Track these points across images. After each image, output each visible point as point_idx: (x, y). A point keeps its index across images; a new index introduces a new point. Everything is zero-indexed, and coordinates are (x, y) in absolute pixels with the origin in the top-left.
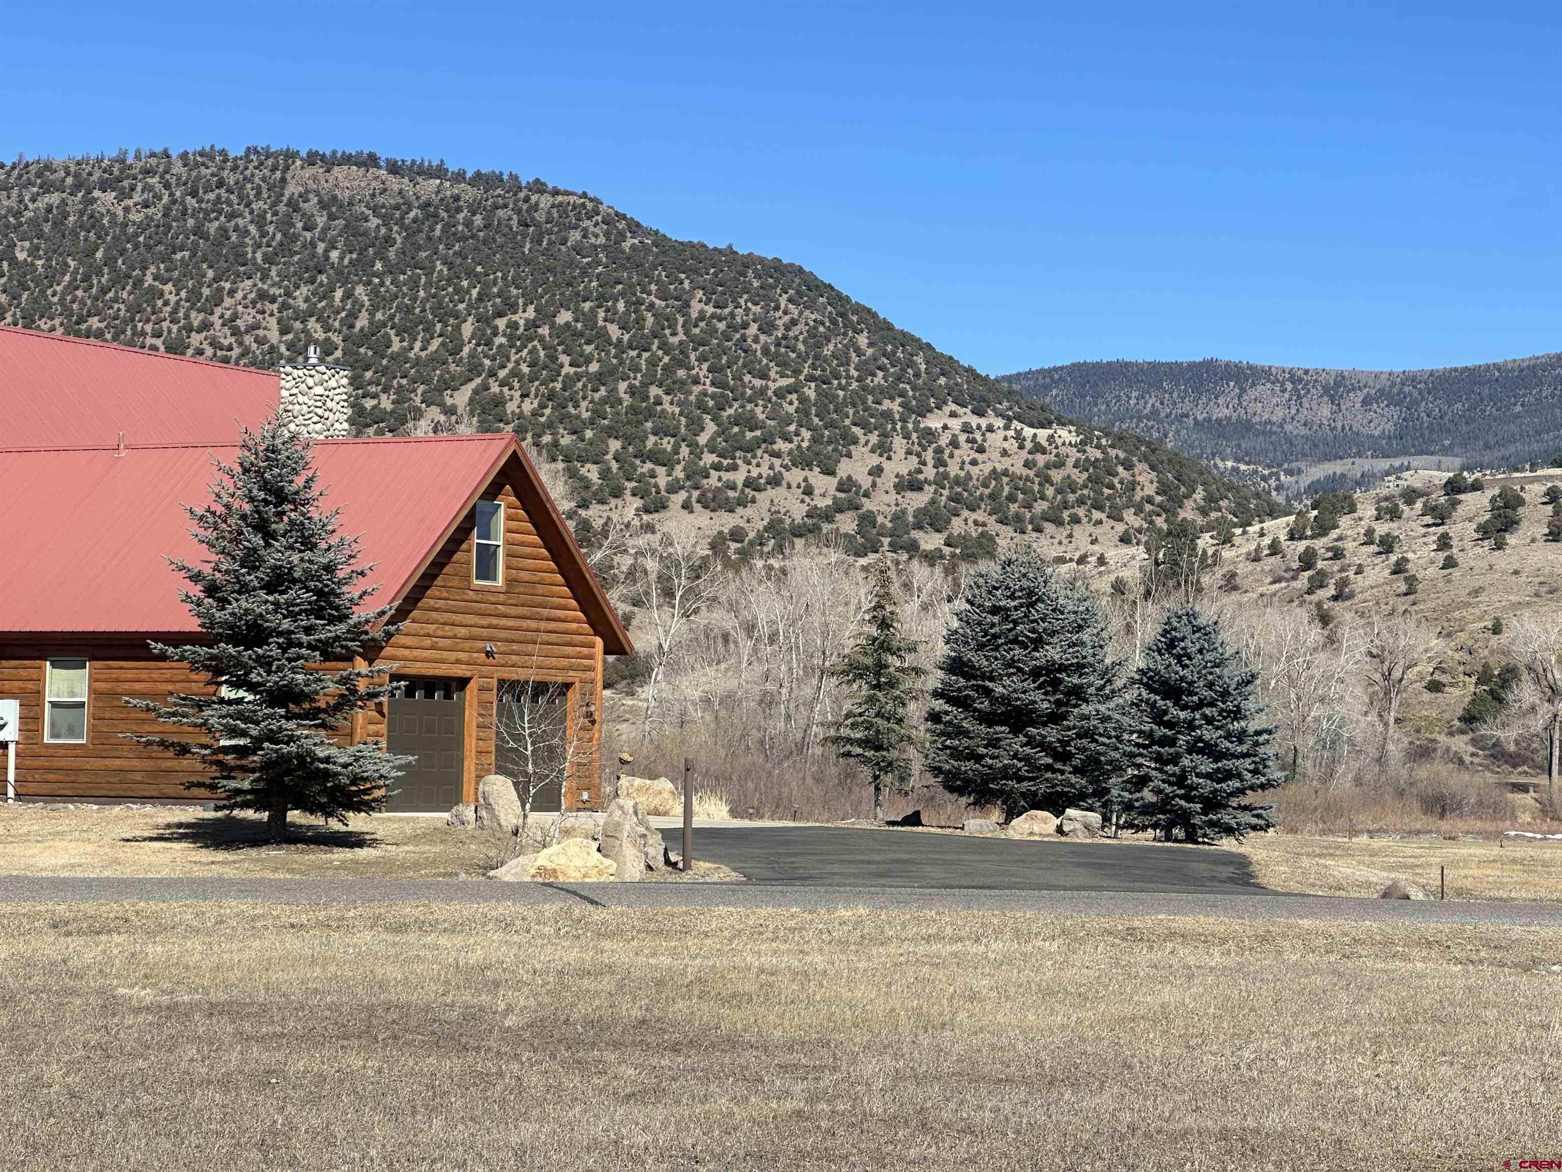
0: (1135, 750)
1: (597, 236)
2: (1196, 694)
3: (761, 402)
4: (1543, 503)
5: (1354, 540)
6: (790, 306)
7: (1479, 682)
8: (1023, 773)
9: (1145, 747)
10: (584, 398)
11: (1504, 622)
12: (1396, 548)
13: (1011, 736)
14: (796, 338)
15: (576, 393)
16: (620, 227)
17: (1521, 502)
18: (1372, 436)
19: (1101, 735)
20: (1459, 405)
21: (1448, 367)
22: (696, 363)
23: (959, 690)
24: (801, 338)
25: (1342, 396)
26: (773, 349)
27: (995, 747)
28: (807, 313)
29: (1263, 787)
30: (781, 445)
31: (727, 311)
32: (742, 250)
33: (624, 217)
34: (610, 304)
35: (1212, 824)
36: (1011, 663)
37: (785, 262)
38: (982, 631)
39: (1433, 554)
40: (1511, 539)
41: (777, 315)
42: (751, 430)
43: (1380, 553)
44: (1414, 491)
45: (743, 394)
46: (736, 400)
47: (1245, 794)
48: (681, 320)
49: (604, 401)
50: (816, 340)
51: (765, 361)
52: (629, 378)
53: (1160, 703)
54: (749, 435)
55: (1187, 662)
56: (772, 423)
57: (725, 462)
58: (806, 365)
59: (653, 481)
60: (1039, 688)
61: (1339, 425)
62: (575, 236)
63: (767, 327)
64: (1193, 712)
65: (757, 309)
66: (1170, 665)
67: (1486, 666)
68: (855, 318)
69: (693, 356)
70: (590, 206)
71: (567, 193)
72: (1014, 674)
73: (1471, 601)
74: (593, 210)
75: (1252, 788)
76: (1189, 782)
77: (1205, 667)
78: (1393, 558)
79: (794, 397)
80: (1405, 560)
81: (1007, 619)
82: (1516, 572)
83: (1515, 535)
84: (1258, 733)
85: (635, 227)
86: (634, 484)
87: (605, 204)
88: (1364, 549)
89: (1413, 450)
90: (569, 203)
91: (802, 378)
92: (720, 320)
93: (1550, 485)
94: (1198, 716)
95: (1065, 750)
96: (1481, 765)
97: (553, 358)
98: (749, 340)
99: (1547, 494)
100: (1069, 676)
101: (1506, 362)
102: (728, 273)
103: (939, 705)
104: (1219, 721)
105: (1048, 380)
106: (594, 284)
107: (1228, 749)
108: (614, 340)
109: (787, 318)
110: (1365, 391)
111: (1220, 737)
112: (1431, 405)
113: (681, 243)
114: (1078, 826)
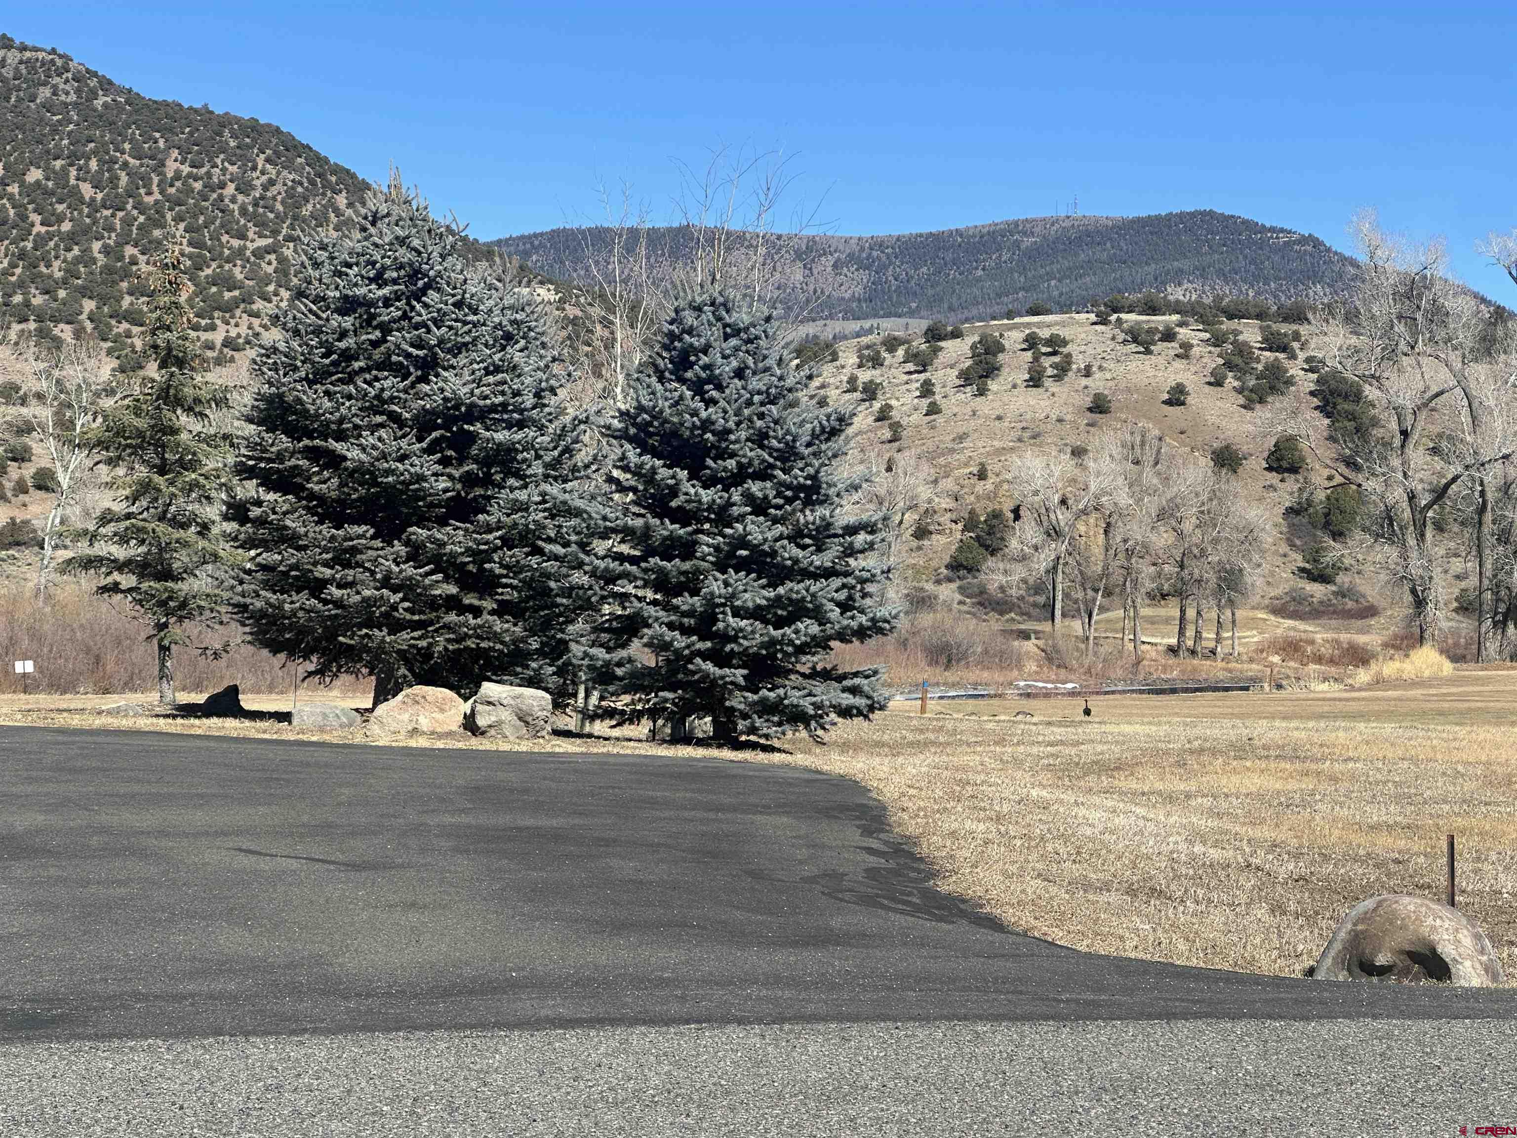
0: (614, 565)
1: (67, 93)
2: (733, 455)
3: (239, 262)
4: (1023, 350)
5: (837, 388)
6: (268, 166)
7: (966, 529)
8: (401, 614)
9: (633, 560)
10: (57, 258)
11: (989, 468)
12: (879, 396)
13: (378, 543)
14: (274, 198)
15: (49, 252)
16: (92, 85)
17: (1002, 349)
18: (843, 299)
19: (549, 540)
20: (925, 269)
21: (914, 232)
22: (173, 223)
23: (280, 457)
24: (279, 198)
25: (813, 260)
26: (251, 209)
27: (347, 565)
28: (285, 173)
29: (861, 633)
30: (259, 305)
31: (203, 170)
32: (219, 111)
33: (95, 74)
34: (82, 162)
35: (766, 709)
36: (378, 405)
37: (262, 122)
38: (321, 344)
39: (916, 401)
40: (993, 385)
41: (254, 175)
42: (229, 290)
43: (864, 400)
44: (895, 339)
45: (222, 253)
46: (214, 260)
47: (827, 648)
48: (156, 180)
49: (77, 260)
50: (294, 201)
51: (242, 222)
52: (103, 237)
53: (663, 473)
54: (227, 295)
55: (714, 394)
56: (251, 283)
57: (203, 322)
58: (285, 226)
59: (129, 341)
60: (429, 451)
61: (811, 288)
62: (45, 93)
63: (244, 188)
64: (726, 489)
65: (233, 169)
66: (681, 398)
67: (972, 512)
68: (334, 179)
69: (169, 216)
70: (59, 62)
71: (36, 49)
72: (382, 425)
73: (956, 447)
74: (63, 67)
75: (842, 636)
76: (721, 625)
77: (749, 403)
78: (877, 405)
79: (273, 257)
80: (889, 407)
81: (369, 322)
82: (999, 418)
83: (997, 380)
84: (851, 530)
85: (107, 85)
86: (110, 344)
87: (76, 61)
88: (848, 396)
89: (882, 313)
90: (37, 59)
91: (281, 238)
92: (195, 180)
93: (1027, 332)
94: (736, 498)
95: (481, 570)
96: (968, 613)
97: (23, 217)
98: (227, 201)
99: (1026, 340)
100: (487, 429)
101: (968, 228)
102: (203, 133)
103: (249, 489)
104: (778, 507)
105: (528, 246)
106: (65, 142)
107: (796, 561)
108: (87, 199)
109: (264, 178)
110: (836, 255)
111: (781, 538)
112: (898, 270)
113: (155, 102)
114: (506, 715)
